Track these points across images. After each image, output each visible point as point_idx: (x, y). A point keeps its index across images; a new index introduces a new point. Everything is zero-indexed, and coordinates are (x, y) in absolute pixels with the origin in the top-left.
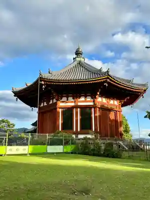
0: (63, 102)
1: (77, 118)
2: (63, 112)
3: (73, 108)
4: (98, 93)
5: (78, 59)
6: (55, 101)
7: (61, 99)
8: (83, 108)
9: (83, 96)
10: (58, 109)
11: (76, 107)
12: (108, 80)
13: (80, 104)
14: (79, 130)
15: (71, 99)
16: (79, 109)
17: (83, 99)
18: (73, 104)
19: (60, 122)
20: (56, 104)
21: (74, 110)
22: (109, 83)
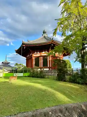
0: (35, 54)
1: (41, 61)
2: (35, 59)
3: (39, 57)
4: (50, 49)
5: (44, 35)
6: (32, 54)
7: (34, 53)
8: (44, 57)
9: (44, 51)
10: (33, 58)
11: (41, 56)
12: (53, 43)
13: (42, 55)
14: (42, 67)
15: (38, 53)
16: (42, 57)
17: (44, 52)
18: (39, 55)
19: (34, 63)
20: (32, 55)
21: (40, 57)
22: (53, 44)
